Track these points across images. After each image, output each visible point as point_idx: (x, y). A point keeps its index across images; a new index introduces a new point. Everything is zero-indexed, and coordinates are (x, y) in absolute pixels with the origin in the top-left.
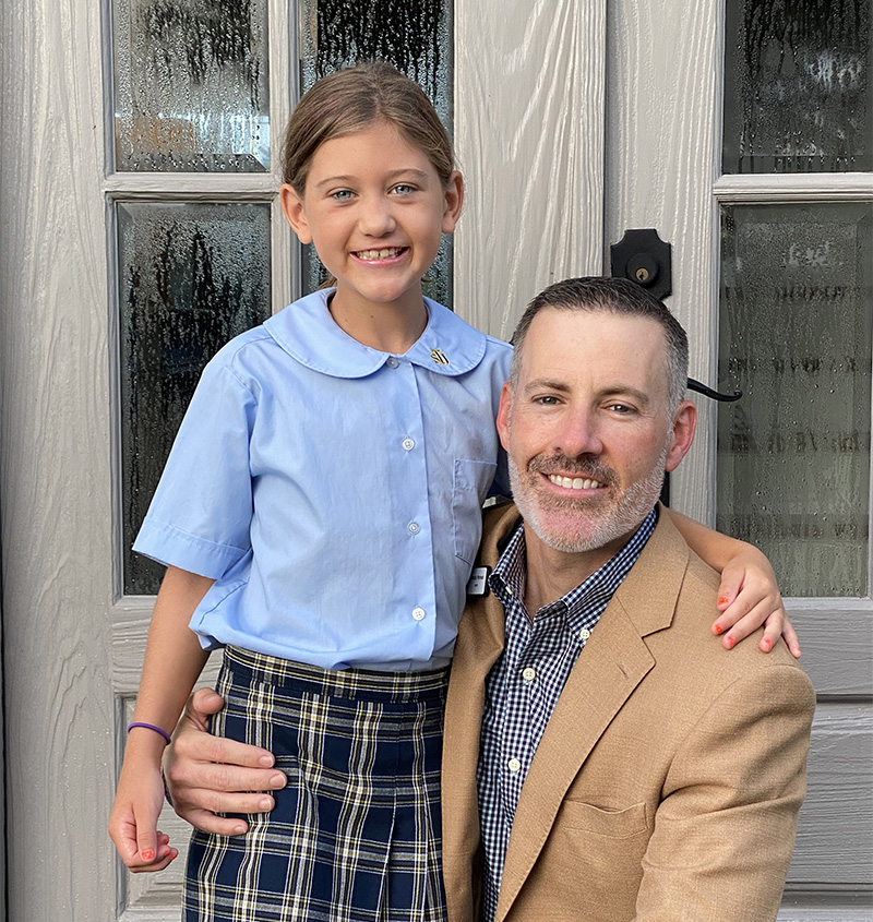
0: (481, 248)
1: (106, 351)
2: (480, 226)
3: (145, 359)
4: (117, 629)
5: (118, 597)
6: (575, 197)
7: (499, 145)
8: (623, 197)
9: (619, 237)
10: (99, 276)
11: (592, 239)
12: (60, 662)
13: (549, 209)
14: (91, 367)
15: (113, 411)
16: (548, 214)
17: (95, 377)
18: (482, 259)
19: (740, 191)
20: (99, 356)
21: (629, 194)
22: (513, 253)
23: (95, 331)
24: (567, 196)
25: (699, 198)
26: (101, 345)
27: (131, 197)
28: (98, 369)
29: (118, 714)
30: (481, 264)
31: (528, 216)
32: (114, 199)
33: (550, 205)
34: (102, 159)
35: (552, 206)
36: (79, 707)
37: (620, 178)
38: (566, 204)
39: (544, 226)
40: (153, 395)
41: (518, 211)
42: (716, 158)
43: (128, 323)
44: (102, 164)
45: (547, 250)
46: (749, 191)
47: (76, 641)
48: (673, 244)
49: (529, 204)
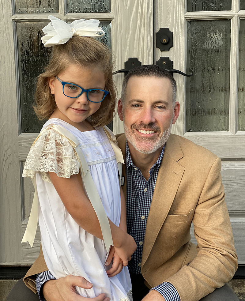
0: (119, 34)
1: (14, 65)
2: (118, 28)
3: (26, 67)
4: (20, 142)
5: (20, 133)
6: (145, 19)
7: (124, 4)
8: (159, 19)
9: (158, 30)
10: (11, 43)
11: (150, 31)
12: (4, 152)
13: (138, 23)
14: (10, 69)
15: (17, 81)
16: (138, 24)
17: (11, 72)
18: (119, 37)
19: (192, 16)
20: (12, 66)
21: (161, 18)
22: (128, 35)
23: (11, 59)
24: (143, 19)
25: (181, 19)
26: (13, 63)
27: (20, 21)
28: (12, 70)
29: (21, 166)
30: (119, 39)
31: (132, 25)
32: (15, 21)
33: (138, 21)
34: (11, 10)
35: (139, 22)
36: (10, 164)
37: (158, 13)
38: (143, 21)
39: (137, 27)
40: (28, 77)
41: (129, 23)
42: (185, 7)
43: (20, 56)
44: (11, 11)
45: (138, 34)
46: (195, 16)
47: (9, 146)
48: (173, 32)
49: (132, 21)
